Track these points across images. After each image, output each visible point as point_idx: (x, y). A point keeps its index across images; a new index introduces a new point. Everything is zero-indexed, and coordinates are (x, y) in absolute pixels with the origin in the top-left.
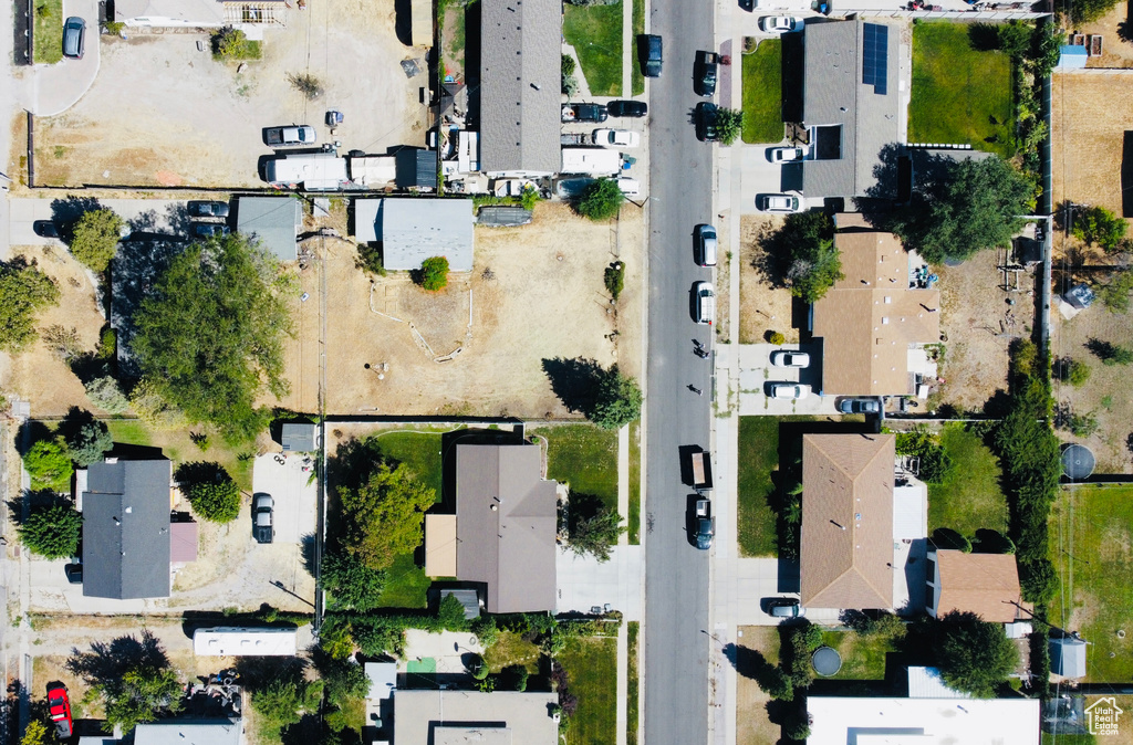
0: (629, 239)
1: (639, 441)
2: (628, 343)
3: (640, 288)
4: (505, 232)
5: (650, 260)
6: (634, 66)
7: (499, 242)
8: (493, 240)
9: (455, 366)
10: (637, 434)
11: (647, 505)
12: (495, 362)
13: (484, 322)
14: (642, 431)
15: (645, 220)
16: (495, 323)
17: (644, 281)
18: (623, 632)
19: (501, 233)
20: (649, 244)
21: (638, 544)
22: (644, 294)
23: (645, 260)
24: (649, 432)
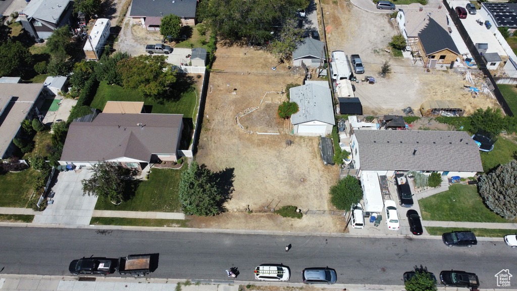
0: (319, 222)
1: (168, 226)
2: (243, 220)
3: (283, 229)
4: (317, 152)
5: (305, 237)
6: (447, 229)
7: (310, 148)
8: (312, 146)
9: (232, 125)
10: (174, 225)
11: (118, 230)
12: (234, 145)
13: (259, 140)
14: (176, 228)
15: (334, 234)
16: (258, 145)
17: (288, 232)
18: (28, 211)
19: (316, 149)
20: (317, 236)
21: (91, 224)
22: (279, 232)
23: (304, 234)
24: (174, 233)
